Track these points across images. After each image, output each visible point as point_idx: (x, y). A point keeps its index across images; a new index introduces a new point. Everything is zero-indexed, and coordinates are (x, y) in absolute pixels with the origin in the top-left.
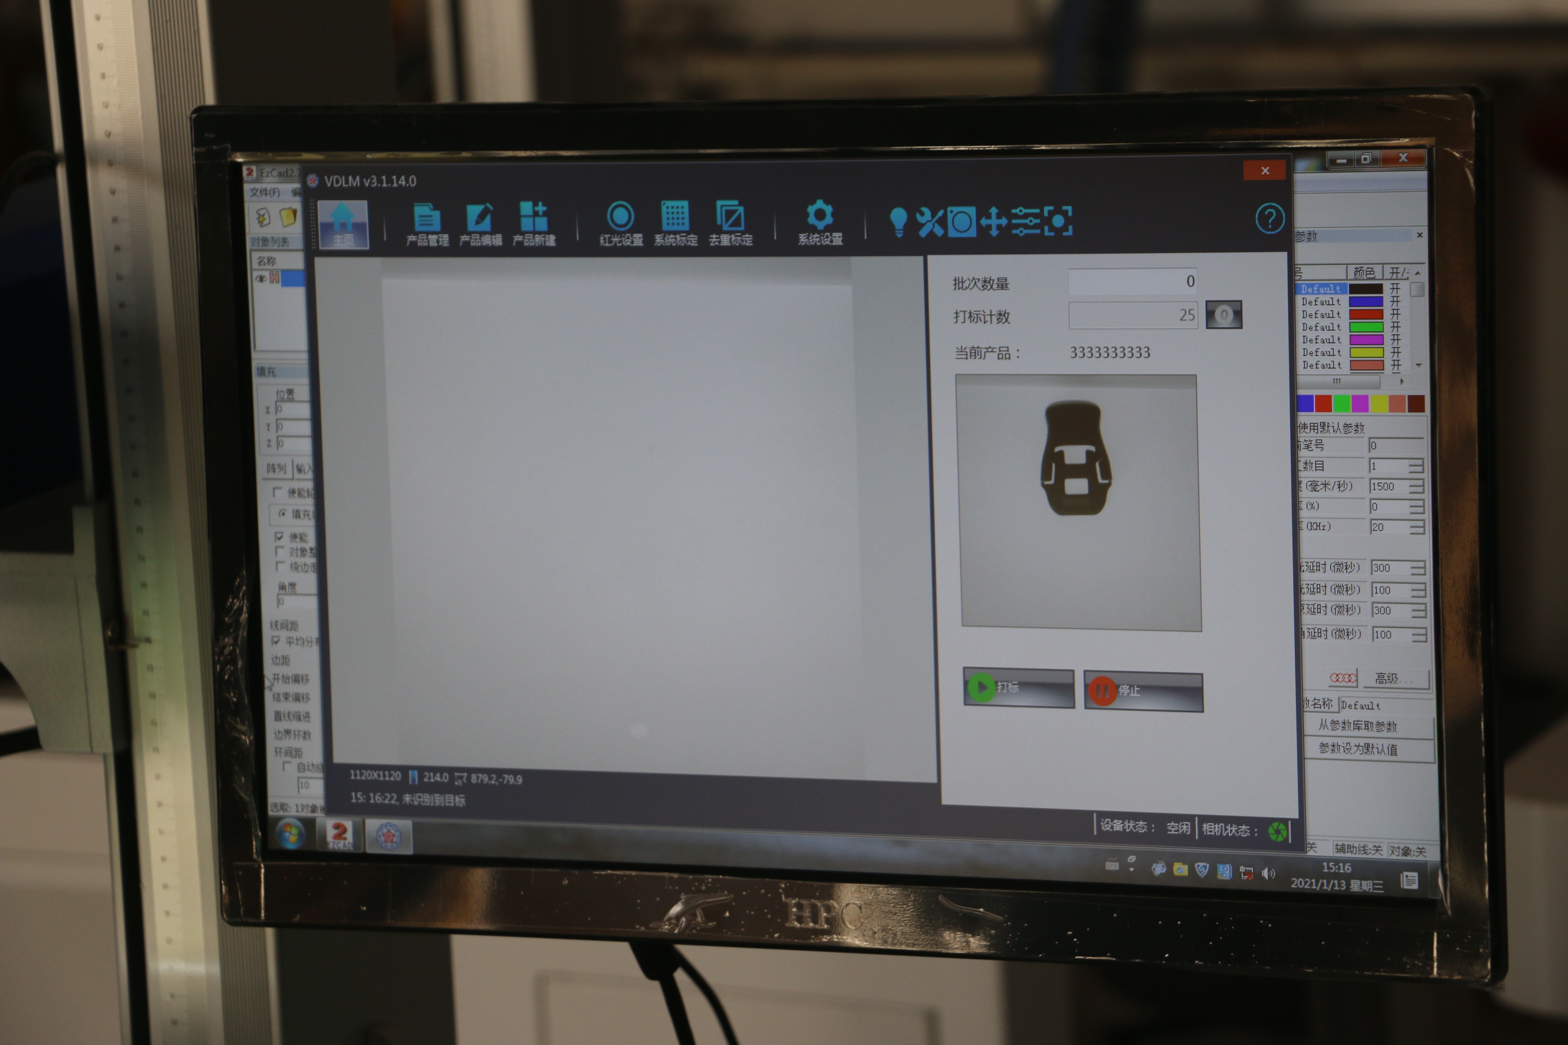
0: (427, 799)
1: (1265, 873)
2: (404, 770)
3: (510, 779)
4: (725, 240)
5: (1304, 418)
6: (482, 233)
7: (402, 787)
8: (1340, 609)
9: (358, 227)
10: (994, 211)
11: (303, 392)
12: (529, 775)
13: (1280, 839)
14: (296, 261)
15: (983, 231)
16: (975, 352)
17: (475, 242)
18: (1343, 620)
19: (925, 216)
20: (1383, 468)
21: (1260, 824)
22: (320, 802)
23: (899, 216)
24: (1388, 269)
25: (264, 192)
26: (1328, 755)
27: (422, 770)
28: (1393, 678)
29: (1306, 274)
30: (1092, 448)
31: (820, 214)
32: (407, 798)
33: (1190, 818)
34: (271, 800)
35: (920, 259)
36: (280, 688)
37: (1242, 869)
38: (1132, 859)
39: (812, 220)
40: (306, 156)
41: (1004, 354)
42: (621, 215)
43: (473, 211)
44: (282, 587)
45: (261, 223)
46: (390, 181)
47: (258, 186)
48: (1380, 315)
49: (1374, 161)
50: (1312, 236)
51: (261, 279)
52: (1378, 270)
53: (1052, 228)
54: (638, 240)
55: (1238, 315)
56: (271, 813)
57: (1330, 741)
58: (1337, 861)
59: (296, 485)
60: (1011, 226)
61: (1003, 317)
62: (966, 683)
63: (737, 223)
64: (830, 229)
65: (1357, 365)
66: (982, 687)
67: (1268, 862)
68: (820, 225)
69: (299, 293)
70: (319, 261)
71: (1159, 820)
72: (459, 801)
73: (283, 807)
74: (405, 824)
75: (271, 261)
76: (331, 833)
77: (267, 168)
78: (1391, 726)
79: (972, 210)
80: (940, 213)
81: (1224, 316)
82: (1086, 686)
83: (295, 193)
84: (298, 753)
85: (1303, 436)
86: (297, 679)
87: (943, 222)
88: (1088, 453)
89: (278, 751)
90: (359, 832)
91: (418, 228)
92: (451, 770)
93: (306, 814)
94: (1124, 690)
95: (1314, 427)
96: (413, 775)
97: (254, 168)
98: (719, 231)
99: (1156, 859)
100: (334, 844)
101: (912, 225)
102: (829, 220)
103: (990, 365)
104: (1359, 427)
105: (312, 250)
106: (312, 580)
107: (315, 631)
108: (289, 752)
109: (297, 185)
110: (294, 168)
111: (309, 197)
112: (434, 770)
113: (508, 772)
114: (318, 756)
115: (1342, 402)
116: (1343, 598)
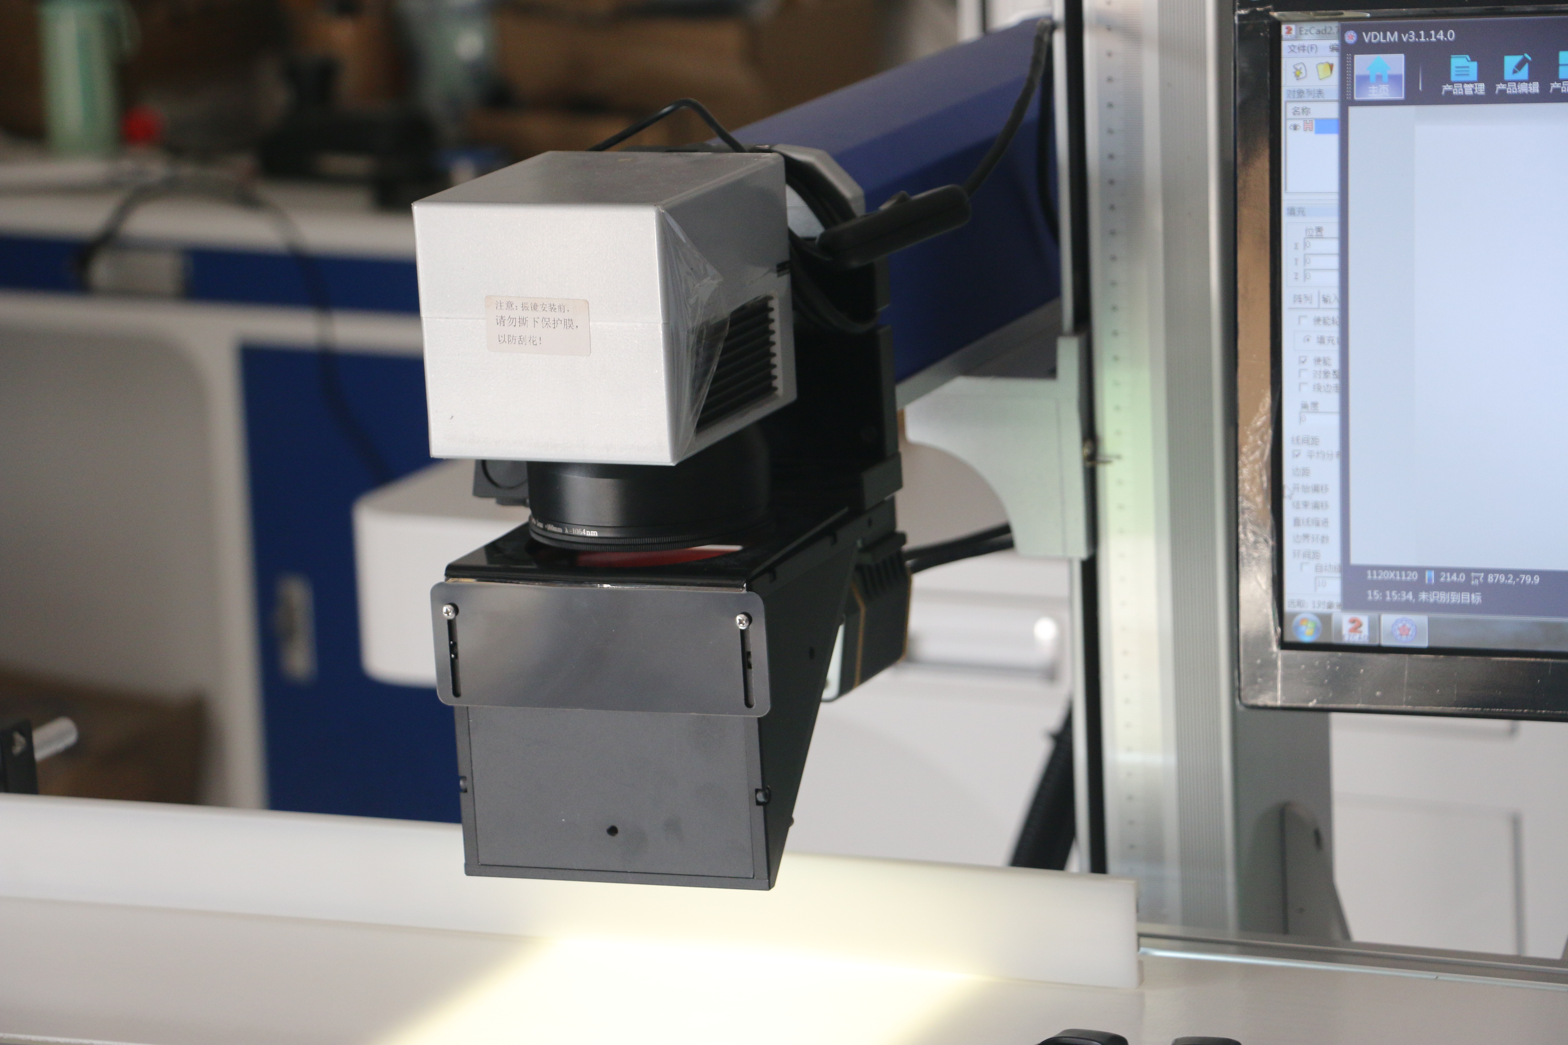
0: (1443, 597)
2: (1421, 571)
3: (1528, 579)
6: (1517, 82)
7: (1418, 586)
9: (1393, 78)
11: (1332, 229)
12: (1545, 575)
14: (1332, 111)
17: (1511, 89)
22: (1337, 599)
25: (1303, 48)
27: (1438, 571)
32: (1423, 596)
34: (1287, 597)
36: (1300, 497)
40: (1347, 14)
43: (1511, 61)
44: (1305, 406)
45: (1297, 77)
46: (1428, 35)
47: (1296, 43)
51: (1295, 128)
56: (1287, 609)
59: (1321, 314)
69: (1333, 140)
70: (1353, 111)
72: (1476, 598)
73: (1300, 603)
74: (1421, 620)
75: (1305, 111)
76: (1346, 627)
77: (1306, 26)
83: (1333, 49)
84: (1316, 555)
86: (1316, 489)
89: (1296, 554)
90: (1375, 626)
91: (1453, 78)
92: (1468, 571)
93: (1324, 610)
96: (1430, 576)
97: (1293, 26)
100: (1349, 637)
105: (1346, 101)
106: (1333, 400)
107: (1334, 446)
108: (1307, 555)
109: (1336, 42)
110: (1334, 26)
111: (1346, 52)
112: (1452, 571)
113: (1526, 572)
114: (1336, 558)
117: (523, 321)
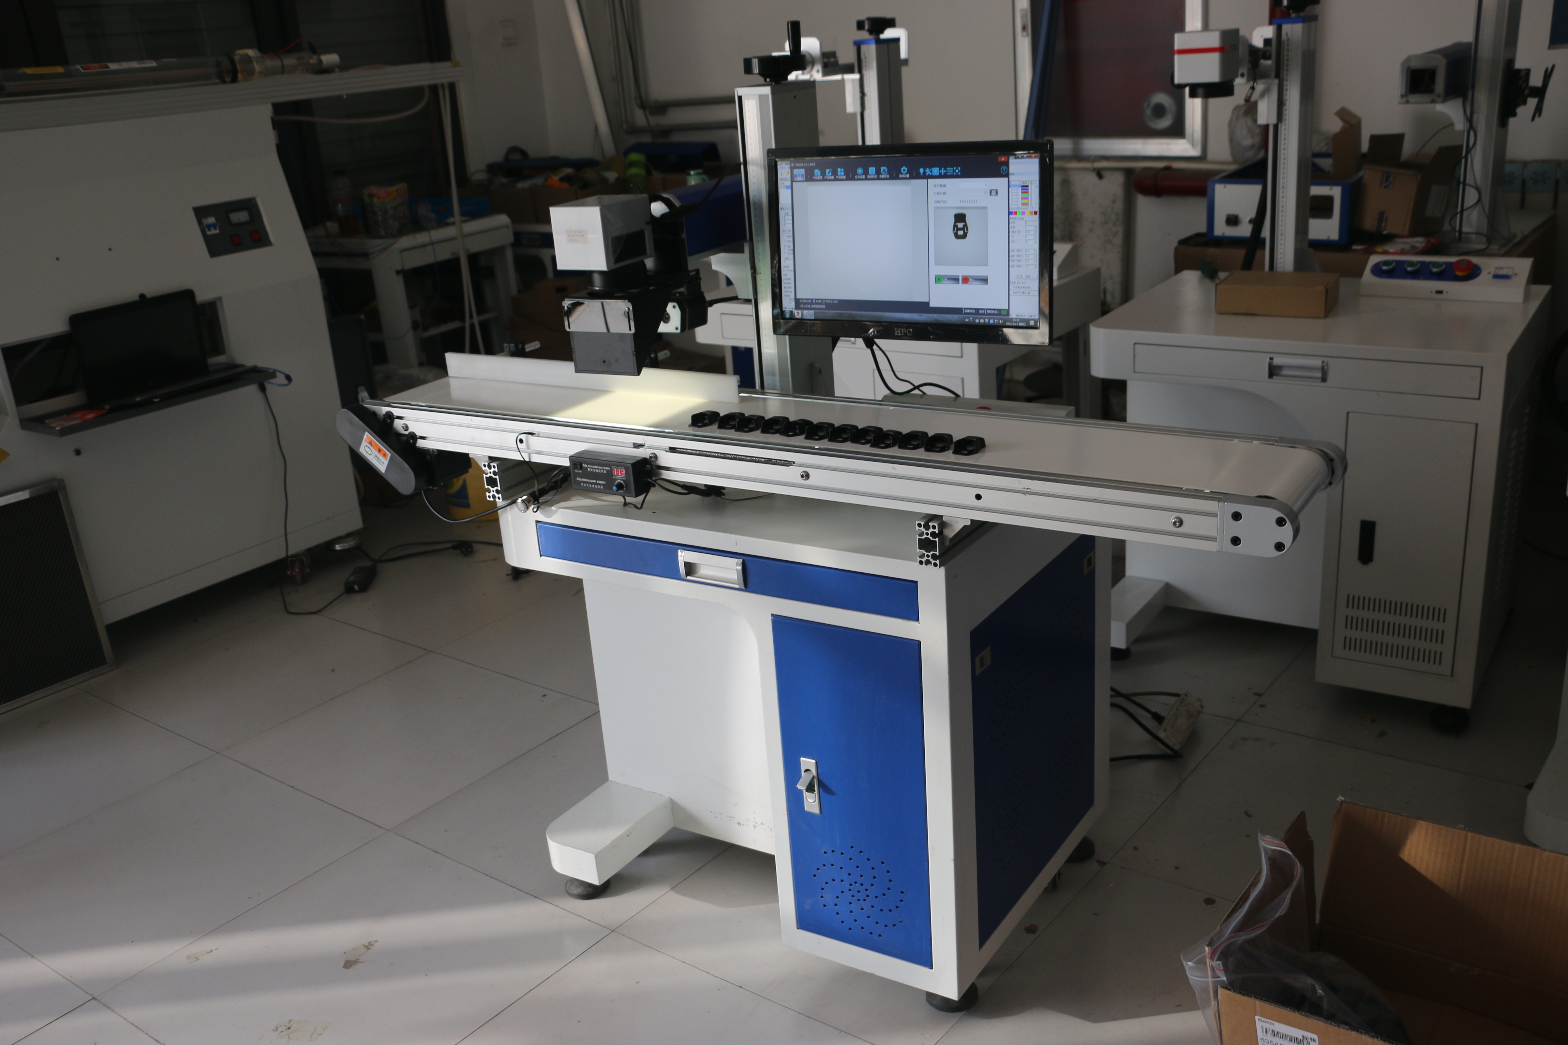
0: (817, 306)
1: (1000, 322)
2: (812, 300)
3: (835, 301)
4: (883, 176)
5: (1011, 216)
6: (829, 176)
7: (811, 304)
8: (1018, 261)
9: (802, 175)
10: (943, 169)
11: (790, 213)
12: (839, 301)
13: (1004, 314)
14: (789, 183)
15: (940, 174)
16: (938, 202)
17: (828, 178)
18: (1019, 263)
19: (927, 170)
20: (1028, 228)
21: (1000, 310)
22: (794, 307)
23: (922, 170)
24: (1030, 182)
25: (782, 168)
26: (1015, 294)
27: (816, 300)
28: (1029, 276)
29: (1012, 183)
30: (964, 224)
31: (904, 170)
32: (813, 306)
33: (984, 309)
34: (783, 306)
35: (926, 180)
36: (785, 281)
37: (995, 321)
38: (971, 319)
39: (902, 171)
40: (792, 159)
41: (945, 202)
42: (860, 171)
44: (786, 258)
45: (782, 175)
46: (809, 164)
47: (781, 166)
48: (1028, 192)
49: (1027, 157)
50: (1013, 174)
51: (782, 188)
52: (1028, 183)
53: (955, 173)
54: (864, 177)
55: (997, 192)
56: (783, 309)
57: (1015, 291)
58: (1016, 319)
59: (788, 235)
60: (946, 172)
61: (944, 193)
62: (935, 279)
63: (886, 172)
64: (906, 173)
65: (1023, 204)
66: (939, 279)
67: (1001, 319)
68: (904, 173)
69: (790, 191)
70: (794, 183)
71: (977, 310)
72: (824, 306)
73: (786, 308)
74: (812, 312)
75: (784, 183)
76: (796, 314)
77: (783, 162)
78: (1029, 288)
79: (938, 169)
80: (931, 170)
81: (994, 193)
82: (962, 279)
83: (789, 168)
84: (789, 296)
85: (1010, 221)
86: (789, 279)
87: (931, 172)
88: (963, 225)
89: (785, 295)
90: (802, 314)
91: (815, 175)
92: (822, 300)
93: (791, 310)
94: (970, 280)
95: (1013, 218)
96: (814, 301)
97: (780, 163)
98: (882, 174)
99: (977, 318)
100: (797, 317)
101: (925, 172)
102: (906, 171)
103: (941, 205)
104: (1023, 219)
105: (792, 181)
106: (792, 256)
107: (793, 268)
108: (787, 296)
109: (789, 166)
110: (789, 162)
111: (792, 169)
112: (819, 299)
113: (835, 300)
114: (793, 297)
115: (1019, 213)
116: (1019, 258)
117: (574, 236)
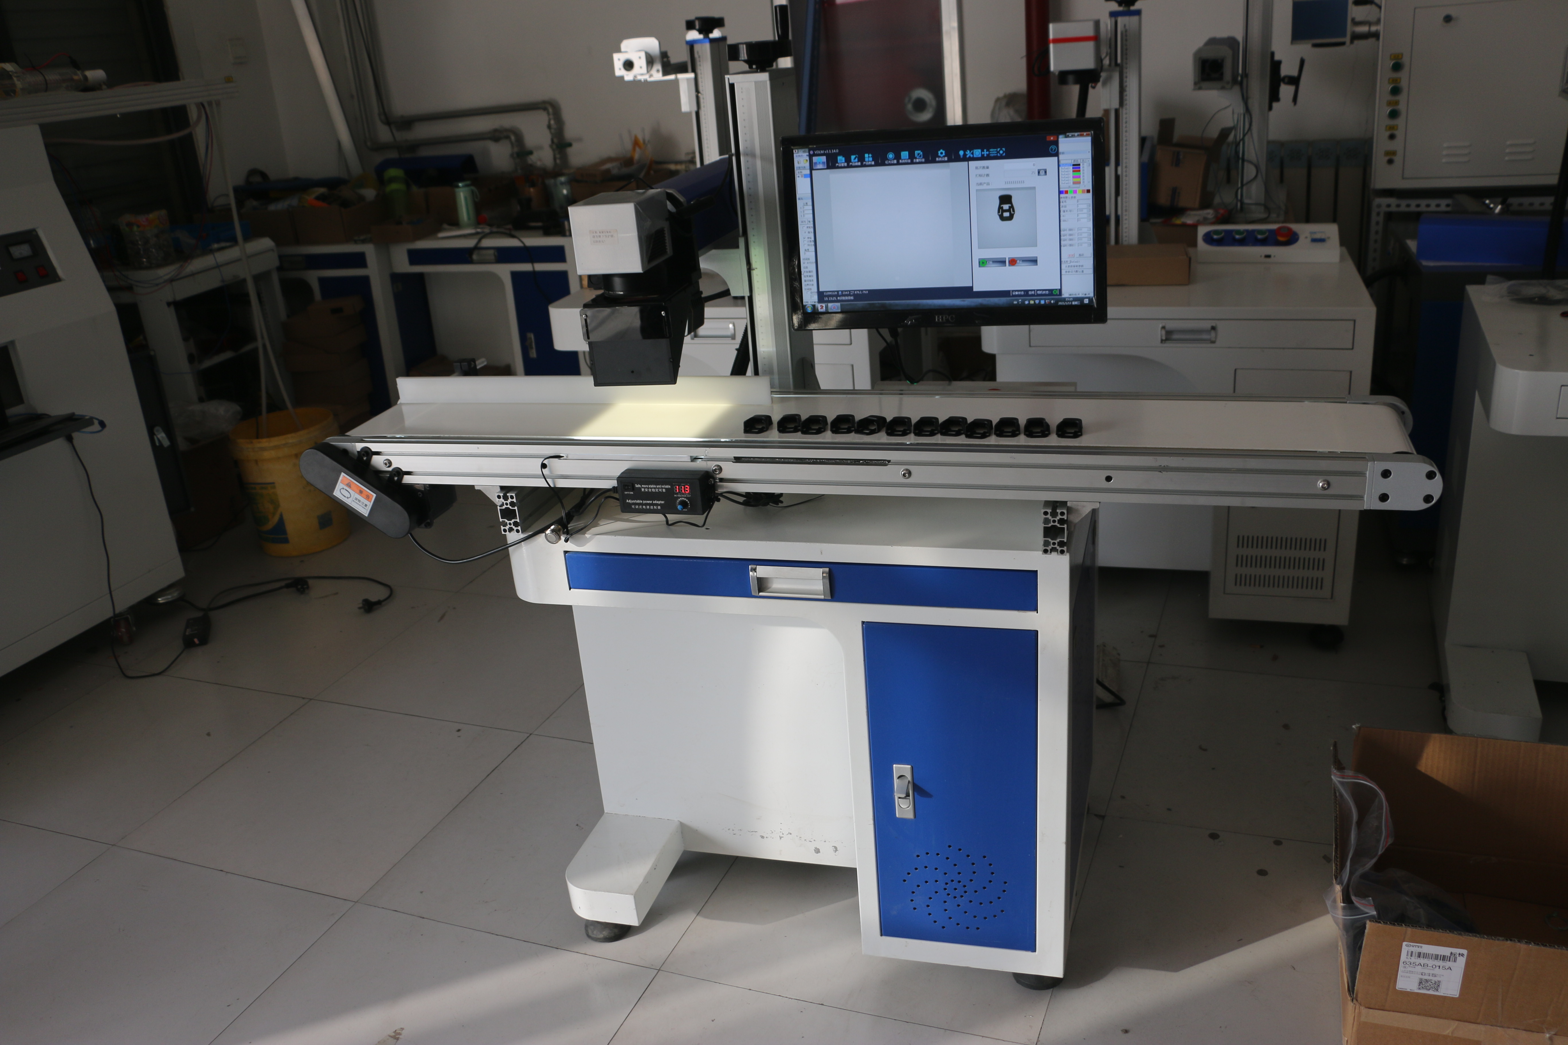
0: (844, 298)
1: (1052, 302)
2: (838, 292)
3: (864, 292)
4: (917, 161)
5: (1061, 195)
6: (855, 162)
7: (837, 295)
8: (1070, 240)
9: (823, 163)
10: (985, 150)
11: (810, 203)
12: (870, 291)
13: (1056, 293)
14: (808, 172)
15: (983, 155)
16: (981, 184)
17: (853, 164)
18: (1071, 242)
19: (968, 152)
20: (1081, 206)
21: (1051, 291)
22: (817, 300)
23: (961, 153)
24: (1081, 160)
25: (799, 156)
26: (1067, 273)
27: (842, 291)
28: (1083, 255)
29: (1062, 162)
30: (1010, 205)
31: (942, 153)
32: (839, 298)
33: (1034, 290)
34: (804, 301)
35: (967, 162)
36: (806, 274)
37: (1047, 301)
38: (1020, 300)
39: (939, 154)
40: (810, 146)
41: (988, 184)
42: (891, 156)
43: (853, 157)
44: (806, 250)
45: (798, 163)
46: (831, 151)
47: (797, 154)
48: (1080, 171)
49: (1078, 135)
50: (1063, 153)
51: (799, 177)
52: (1079, 161)
53: (1000, 154)
54: (895, 162)
55: (1046, 172)
56: (804, 304)
57: (1068, 270)
58: (1069, 298)
59: (808, 226)
60: (989, 154)
61: (988, 175)
62: (979, 262)
63: (921, 156)
64: (944, 156)
65: (1074, 183)
66: (983, 263)
67: (1053, 299)
68: (942, 156)
69: (809, 179)
70: (813, 172)
71: (1027, 291)
72: (852, 298)
73: (807, 302)
74: (839, 304)
75: (801, 172)
76: (819, 308)
77: (800, 150)
78: (1082, 266)
79: (980, 150)
80: (972, 151)
81: (1042, 172)
82: (1009, 261)
83: (807, 155)
84: (811, 289)
85: (1061, 200)
86: (810, 272)
87: (973, 154)
88: (1009, 207)
89: (805, 289)
90: (827, 307)
91: (839, 162)
92: (850, 291)
93: (814, 304)
94: (1018, 261)
95: (1064, 198)
96: (840, 293)
97: (796, 150)
98: (916, 158)
99: (1026, 300)
100: (820, 310)
101: (965, 155)
102: (944, 154)
103: (985, 187)
104: (1075, 197)
105: (811, 169)
106: (813, 248)
107: (814, 260)
108: (808, 289)
109: (808, 154)
110: (807, 150)
111: (811, 157)
112: (845, 291)
113: (864, 290)
114: (816, 290)
115: (1071, 192)
116: (1071, 237)
117: (600, 236)
